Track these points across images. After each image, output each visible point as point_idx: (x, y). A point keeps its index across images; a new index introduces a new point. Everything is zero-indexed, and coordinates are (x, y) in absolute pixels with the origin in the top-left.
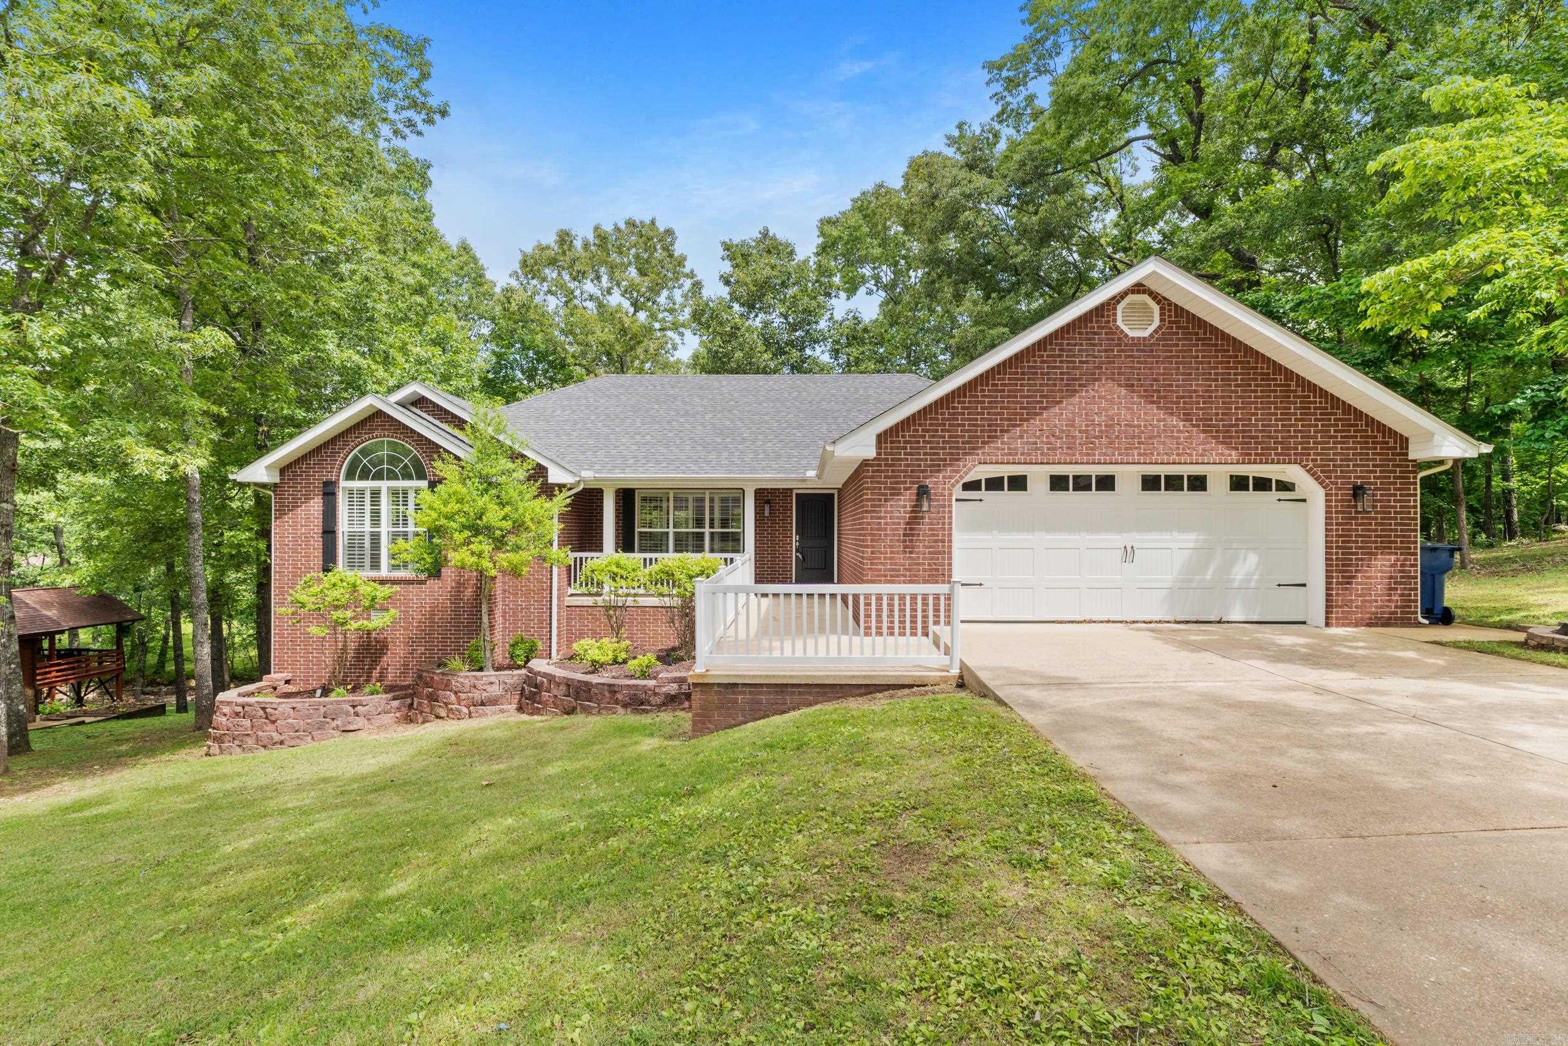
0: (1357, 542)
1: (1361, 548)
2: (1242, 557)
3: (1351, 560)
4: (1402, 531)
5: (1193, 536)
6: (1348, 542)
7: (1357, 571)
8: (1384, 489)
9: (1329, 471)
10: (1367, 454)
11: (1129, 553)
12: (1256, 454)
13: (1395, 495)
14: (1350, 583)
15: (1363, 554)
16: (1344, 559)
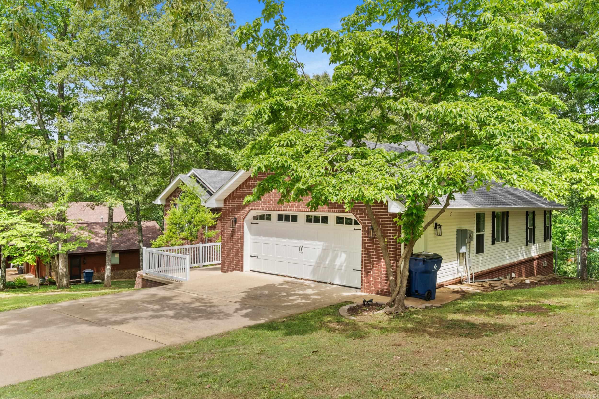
0: (373, 252)
1: (375, 255)
2: (339, 255)
3: (370, 261)
4: (393, 248)
5: (322, 243)
6: (370, 252)
7: (373, 266)
8: (385, 227)
9: (362, 217)
10: (379, 209)
11: (301, 248)
12: (335, 208)
13: (390, 230)
14: (370, 272)
15: (376, 258)
16: (368, 260)
